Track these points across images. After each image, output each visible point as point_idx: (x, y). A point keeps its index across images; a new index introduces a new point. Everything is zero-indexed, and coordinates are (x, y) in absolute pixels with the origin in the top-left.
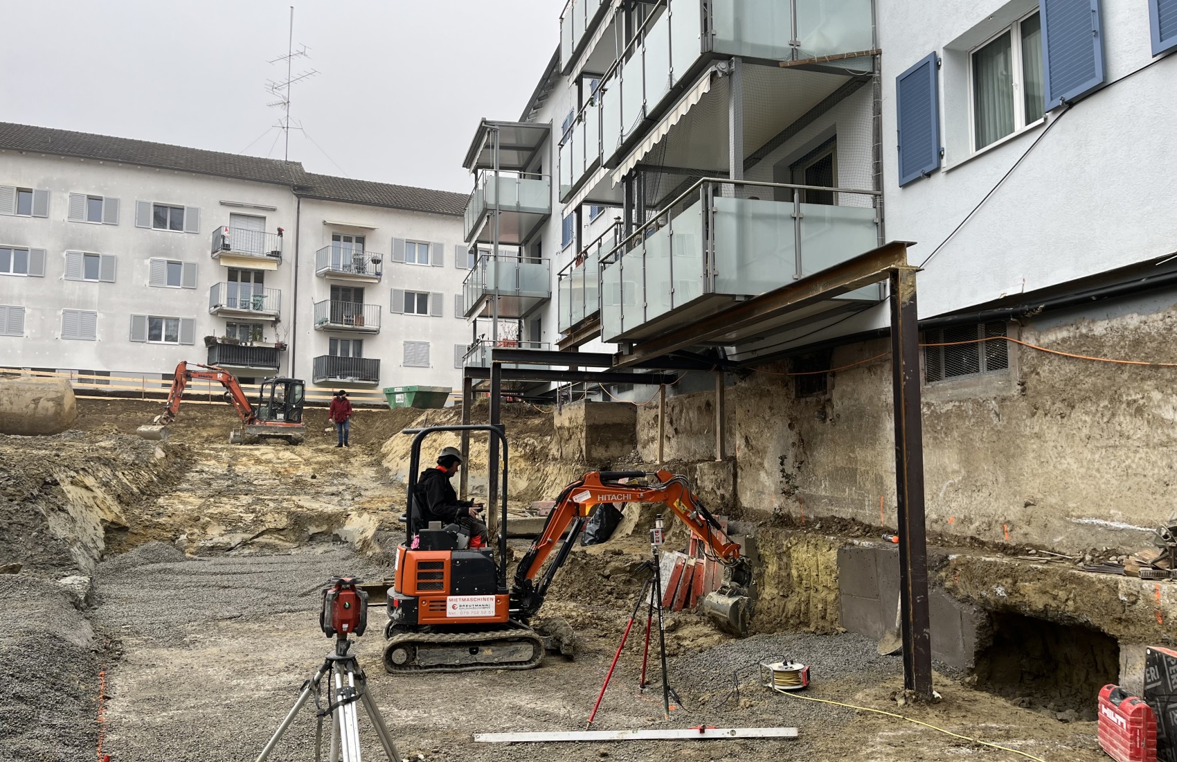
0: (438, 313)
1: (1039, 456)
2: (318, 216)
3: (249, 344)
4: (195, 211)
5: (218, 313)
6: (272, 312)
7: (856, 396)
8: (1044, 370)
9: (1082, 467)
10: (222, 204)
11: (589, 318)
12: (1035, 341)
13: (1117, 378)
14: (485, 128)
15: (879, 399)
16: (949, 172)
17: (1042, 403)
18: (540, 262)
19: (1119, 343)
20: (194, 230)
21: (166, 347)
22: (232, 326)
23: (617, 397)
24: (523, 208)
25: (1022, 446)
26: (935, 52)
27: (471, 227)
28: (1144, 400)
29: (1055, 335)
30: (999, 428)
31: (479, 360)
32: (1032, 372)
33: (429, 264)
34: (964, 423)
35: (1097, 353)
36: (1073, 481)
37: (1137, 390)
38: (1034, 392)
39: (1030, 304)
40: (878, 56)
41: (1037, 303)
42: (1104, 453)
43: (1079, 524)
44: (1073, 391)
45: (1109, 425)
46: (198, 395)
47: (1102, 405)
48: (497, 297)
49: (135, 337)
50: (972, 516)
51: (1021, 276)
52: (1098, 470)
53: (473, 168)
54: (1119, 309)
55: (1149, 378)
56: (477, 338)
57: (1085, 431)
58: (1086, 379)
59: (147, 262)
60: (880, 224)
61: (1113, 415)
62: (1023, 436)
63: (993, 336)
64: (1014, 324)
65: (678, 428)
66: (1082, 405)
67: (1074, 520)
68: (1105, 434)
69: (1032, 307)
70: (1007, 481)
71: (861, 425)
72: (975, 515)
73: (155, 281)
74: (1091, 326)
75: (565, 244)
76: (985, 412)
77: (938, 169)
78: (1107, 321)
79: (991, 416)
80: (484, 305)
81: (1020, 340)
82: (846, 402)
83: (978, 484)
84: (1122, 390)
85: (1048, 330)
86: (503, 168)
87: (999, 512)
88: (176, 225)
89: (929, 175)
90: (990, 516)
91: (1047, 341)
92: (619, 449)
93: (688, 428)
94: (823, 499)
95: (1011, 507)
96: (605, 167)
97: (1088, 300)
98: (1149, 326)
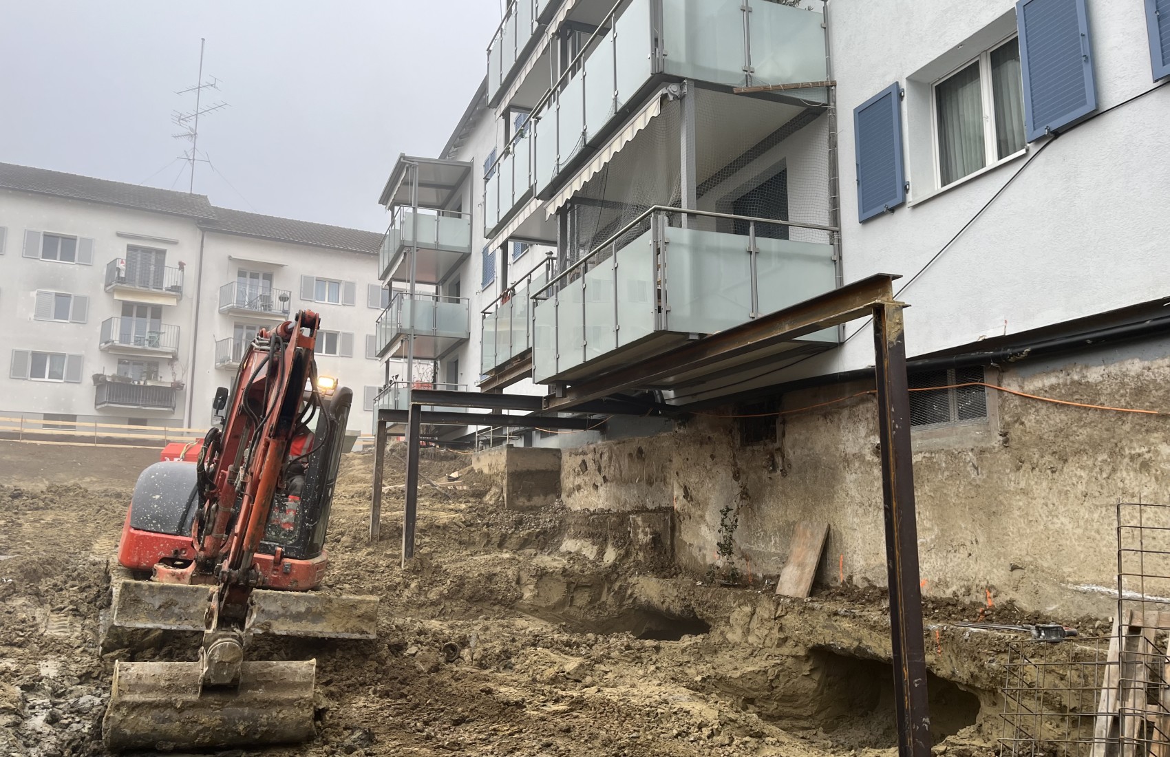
0: (348, 353)
1: (1027, 514)
2: (221, 252)
3: (142, 383)
4: (89, 242)
5: (110, 350)
6: (170, 350)
7: (809, 445)
8: (1030, 420)
9: (1078, 526)
10: (119, 235)
11: (515, 358)
12: (1018, 388)
13: (1116, 430)
14: (404, 164)
15: (837, 449)
16: (915, 207)
17: (1028, 456)
18: (458, 301)
19: (1118, 391)
20: (87, 261)
21: (49, 385)
22: (124, 363)
23: (540, 443)
24: (442, 246)
25: (1005, 502)
26: (897, 83)
27: (386, 264)
28: (1150, 454)
29: (1041, 382)
30: (978, 482)
31: (392, 403)
32: (1016, 422)
33: (340, 303)
34: (936, 476)
35: (1092, 402)
36: (1068, 542)
37: (1142, 443)
38: (1018, 443)
39: (1014, 348)
40: (833, 88)
41: (1021, 347)
42: (1104, 512)
43: (1077, 591)
44: (1065, 444)
45: (1110, 481)
46: (83, 436)
47: (1100, 459)
48: (413, 336)
49: (17, 372)
50: (948, 579)
51: (1002, 317)
52: (1098, 532)
53: (389, 205)
54: (1117, 354)
55: (1156, 430)
56: (390, 378)
57: (1081, 488)
58: (1080, 431)
59: (34, 294)
60: (837, 262)
61: (1114, 470)
62: (1007, 492)
63: (968, 382)
64: (994, 369)
65: (607, 476)
66: (1076, 458)
67: (1070, 586)
68: (1105, 491)
69: (1016, 351)
70: (989, 541)
71: (816, 477)
72: (952, 578)
73: (40, 314)
74: (1084, 372)
75: (487, 281)
76: (961, 464)
77: (902, 204)
78: (1103, 367)
79: (969, 469)
80: (399, 345)
81: (999, 385)
82: (799, 451)
83: (955, 544)
84: (1124, 442)
85: (1034, 376)
86: (421, 205)
87: (980, 576)
88: (68, 255)
89: (892, 210)
90: (969, 580)
91: (1032, 388)
92: (542, 497)
93: (618, 476)
94: (773, 556)
95: (995, 570)
96: (538, 198)
97: (1083, 343)
98: (1153, 373)
